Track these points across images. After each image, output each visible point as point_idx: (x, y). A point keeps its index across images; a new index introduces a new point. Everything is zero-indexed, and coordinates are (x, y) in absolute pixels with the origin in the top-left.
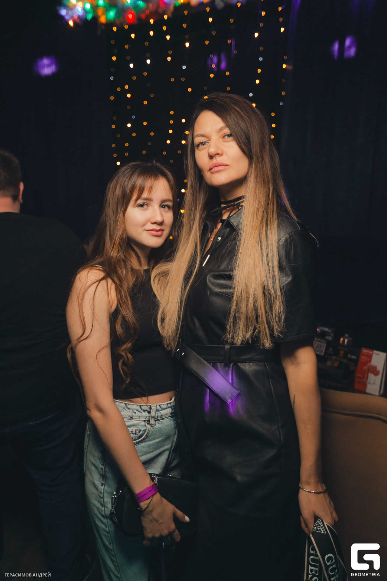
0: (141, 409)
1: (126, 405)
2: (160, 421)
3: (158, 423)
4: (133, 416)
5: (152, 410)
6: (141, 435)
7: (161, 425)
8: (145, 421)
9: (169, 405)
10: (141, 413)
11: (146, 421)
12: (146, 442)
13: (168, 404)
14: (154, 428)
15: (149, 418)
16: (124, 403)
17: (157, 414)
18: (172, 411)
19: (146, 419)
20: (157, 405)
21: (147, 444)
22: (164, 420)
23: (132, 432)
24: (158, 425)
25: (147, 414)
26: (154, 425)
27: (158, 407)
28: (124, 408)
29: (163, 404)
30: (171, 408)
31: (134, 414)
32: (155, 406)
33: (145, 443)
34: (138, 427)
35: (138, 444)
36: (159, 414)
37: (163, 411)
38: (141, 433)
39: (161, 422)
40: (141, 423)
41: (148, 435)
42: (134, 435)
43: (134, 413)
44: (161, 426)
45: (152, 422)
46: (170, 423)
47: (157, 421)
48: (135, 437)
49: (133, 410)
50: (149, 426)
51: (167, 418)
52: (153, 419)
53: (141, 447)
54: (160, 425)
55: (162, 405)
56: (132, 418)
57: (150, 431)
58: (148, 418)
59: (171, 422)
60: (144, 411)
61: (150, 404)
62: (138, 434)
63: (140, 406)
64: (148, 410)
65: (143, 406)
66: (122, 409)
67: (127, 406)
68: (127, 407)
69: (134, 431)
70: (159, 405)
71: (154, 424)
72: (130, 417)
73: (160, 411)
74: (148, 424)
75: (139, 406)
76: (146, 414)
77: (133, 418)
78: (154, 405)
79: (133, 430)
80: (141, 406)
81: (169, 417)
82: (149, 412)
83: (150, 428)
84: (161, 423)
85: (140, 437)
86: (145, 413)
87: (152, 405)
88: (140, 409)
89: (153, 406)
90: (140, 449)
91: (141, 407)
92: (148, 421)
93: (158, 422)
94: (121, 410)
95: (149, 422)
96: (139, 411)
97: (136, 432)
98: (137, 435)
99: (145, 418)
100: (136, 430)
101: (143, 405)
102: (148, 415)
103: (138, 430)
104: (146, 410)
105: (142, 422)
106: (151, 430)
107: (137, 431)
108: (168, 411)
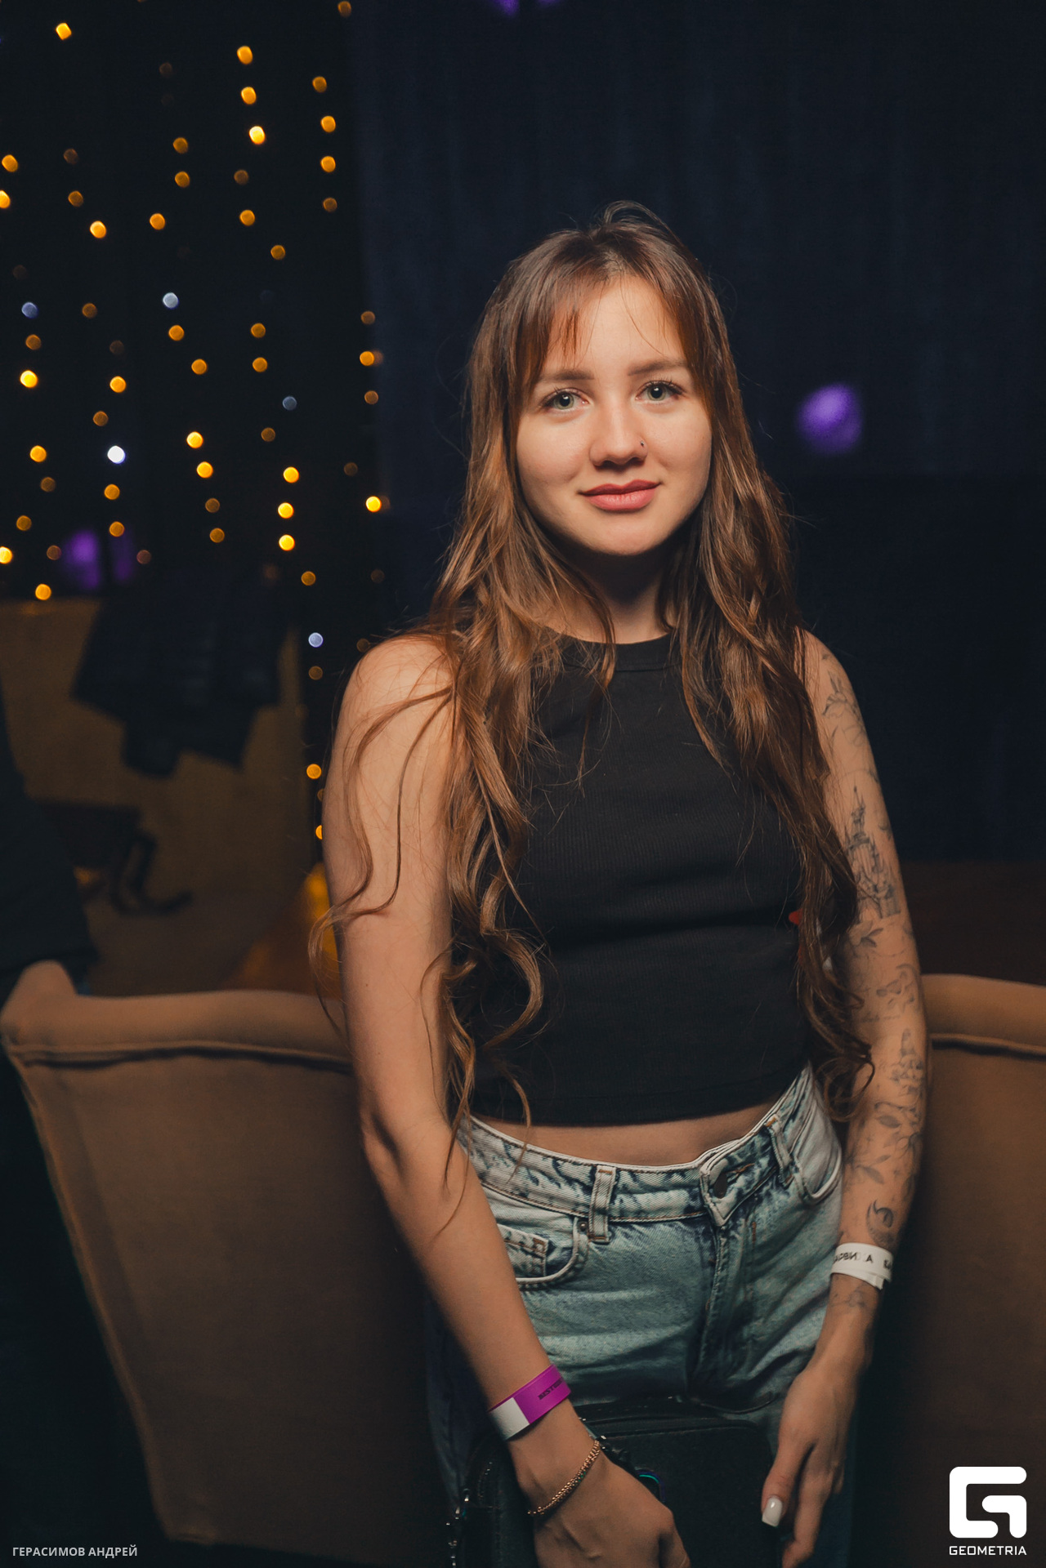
0: (559, 1172)
1: (505, 1146)
2: (633, 1229)
3: (627, 1236)
4: (529, 1191)
5: (598, 1186)
6: (553, 1261)
7: (638, 1245)
8: (572, 1217)
9: (676, 1178)
10: (556, 1187)
11: (576, 1219)
12: (578, 1289)
13: (670, 1173)
14: (605, 1250)
15: (586, 1210)
16: (502, 1139)
17: (622, 1201)
18: (692, 1203)
19: (574, 1210)
20: (618, 1171)
21: (581, 1299)
22: (652, 1229)
23: (522, 1244)
24: (620, 1242)
25: (578, 1196)
26: (603, 1241)
27: (626, 1178)
28: (500, 1156)
29: (645, 1169)
30: (689, 1192)
31: (532, 1185)
32: (610, 1173)
33: (574, 1293)
34: (544, 1232)
35: (548, 1291)
36: (628, 1202)
37: (650, 1195)
38: (554, 1256)
39: (641, 1233)
40: (555, 1222)
41: (581, 1269)
42: (529, 1257)
43: (530, 1182)
44: (640, 1248)
45: (599, 1226)
46: (679, 1243)
47: (619, 1228)
48: (533, 1264)
49: (531, 1172)
50: (584, 1237)
51: (670, 1223)
52: (598, 1217)
53: (558, 1304)
54: (632, 1245)
55: (642, 1172)
56: (523, 1195)
57: (586, 1258)
58: (581, 1208)
59: (684, 1240)
60: (570, 1181)
61: (594, 1162)
62: (542, 1258)
63: (555, 1159)
64: (585, 1178)
65: (567, 1163)
66: (494, 1158)
67: (510, 1152)
68: (508, 1154)
69: (530, 1243)
70: (632, 1173)
71: (603, 1236)
72: (517, 1193)
73: (635, 1195)
74: (582, 1230)
75: (550, 1160)
76: (574, 1193)
77: (531, 1196)
78: (604, 1168)
79: (524, 1238)
80: (560, 1162)
81: (679, 1223)
82: (588, 1190)
83: (589, 1248)
84: (639, 1238)
85: (552, 1268)
86: (574, 1189)
87: (599, 1167)
88: (553, 1172)
89: (601, 1171)
90: (554, 1310)
91: (559, 1165)
92: (581, 1220)
93: (627, 1230)
94: (491, 1162)
95: (584, 1225)
96: (551, 1178)
97: (534, 1247)
98: (537, 1260)
99: (572, 1207)
100: (534, 1240)
101: (565, 1161)
102: (582, 1198)
103: (542, 1243)
104: (577, 1181)
105: (560, 1217)
106: (590, 1253)
107: (540, 1247)
108: (670, 1198)
